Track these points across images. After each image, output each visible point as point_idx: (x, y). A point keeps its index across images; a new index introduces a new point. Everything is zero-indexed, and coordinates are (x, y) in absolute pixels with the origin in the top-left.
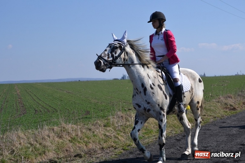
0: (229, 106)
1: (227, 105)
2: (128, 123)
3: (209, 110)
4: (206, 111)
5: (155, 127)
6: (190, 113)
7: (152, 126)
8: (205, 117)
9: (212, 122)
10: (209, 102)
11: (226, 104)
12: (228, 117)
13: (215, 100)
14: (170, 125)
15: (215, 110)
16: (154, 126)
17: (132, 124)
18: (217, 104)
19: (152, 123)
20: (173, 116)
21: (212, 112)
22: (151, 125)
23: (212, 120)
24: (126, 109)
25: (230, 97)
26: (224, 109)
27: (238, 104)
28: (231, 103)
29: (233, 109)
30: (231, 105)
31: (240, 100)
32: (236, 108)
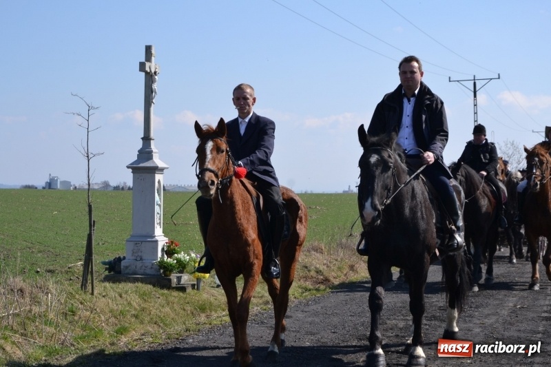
0: (313, 273)
1: (309, 271)
2: (36, 309)
5: (110, 320)
6: (208, 288)
7: (103, 318)
9: (257, 315)
11: (306, 267)
14: (152, 319)
16: (107, 320)
17: (47, 311)
19: (102, 311)
20: (163, 295)
22: (100, 317)
24: (39, 270)
25: (316, 251)
26: (300, 280)
27: (335, 268)
28: (318, 266)
29: (322, 283)
30: (318, 272)
31: (342, 259)
32: (332, 279)
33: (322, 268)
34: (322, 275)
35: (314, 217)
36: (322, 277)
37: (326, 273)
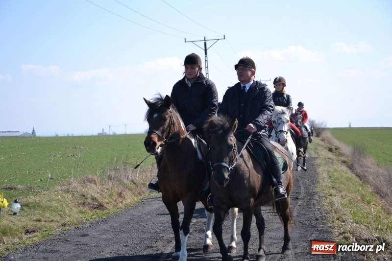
0: (89, 200)
1: (86, 199)
3: (49, 208)
4: (41, 212)
6: (7, 216)
8: (39, 223)
10: (46, 192)
11: (84, 196)
12: (92, 224)
13: (59, 188)
15: (60, 208)
18: (64, 195)
21: (54, 213)
23: (58, 231)
25: (90, 182)
26: (79, 206)
27: (107, 196)
28: (93, 194)
29: (97, 208)
30: (94, 199)
31: (112, 188)
32: (105, 204)
33: (96, 196)
34: (97, 201)
35: (80, 155)
36: (97, 203)
37: (100, 200)
